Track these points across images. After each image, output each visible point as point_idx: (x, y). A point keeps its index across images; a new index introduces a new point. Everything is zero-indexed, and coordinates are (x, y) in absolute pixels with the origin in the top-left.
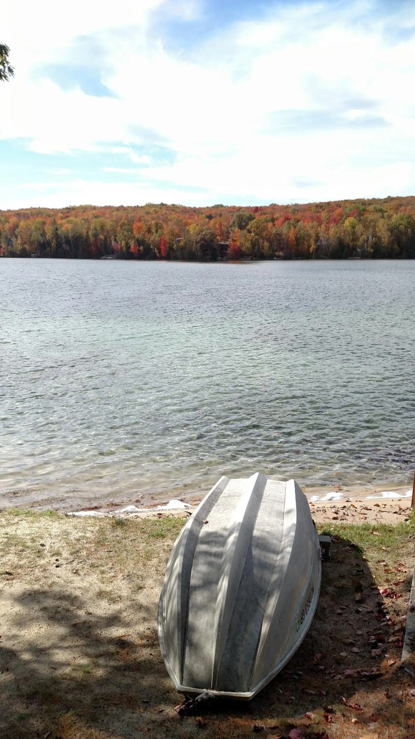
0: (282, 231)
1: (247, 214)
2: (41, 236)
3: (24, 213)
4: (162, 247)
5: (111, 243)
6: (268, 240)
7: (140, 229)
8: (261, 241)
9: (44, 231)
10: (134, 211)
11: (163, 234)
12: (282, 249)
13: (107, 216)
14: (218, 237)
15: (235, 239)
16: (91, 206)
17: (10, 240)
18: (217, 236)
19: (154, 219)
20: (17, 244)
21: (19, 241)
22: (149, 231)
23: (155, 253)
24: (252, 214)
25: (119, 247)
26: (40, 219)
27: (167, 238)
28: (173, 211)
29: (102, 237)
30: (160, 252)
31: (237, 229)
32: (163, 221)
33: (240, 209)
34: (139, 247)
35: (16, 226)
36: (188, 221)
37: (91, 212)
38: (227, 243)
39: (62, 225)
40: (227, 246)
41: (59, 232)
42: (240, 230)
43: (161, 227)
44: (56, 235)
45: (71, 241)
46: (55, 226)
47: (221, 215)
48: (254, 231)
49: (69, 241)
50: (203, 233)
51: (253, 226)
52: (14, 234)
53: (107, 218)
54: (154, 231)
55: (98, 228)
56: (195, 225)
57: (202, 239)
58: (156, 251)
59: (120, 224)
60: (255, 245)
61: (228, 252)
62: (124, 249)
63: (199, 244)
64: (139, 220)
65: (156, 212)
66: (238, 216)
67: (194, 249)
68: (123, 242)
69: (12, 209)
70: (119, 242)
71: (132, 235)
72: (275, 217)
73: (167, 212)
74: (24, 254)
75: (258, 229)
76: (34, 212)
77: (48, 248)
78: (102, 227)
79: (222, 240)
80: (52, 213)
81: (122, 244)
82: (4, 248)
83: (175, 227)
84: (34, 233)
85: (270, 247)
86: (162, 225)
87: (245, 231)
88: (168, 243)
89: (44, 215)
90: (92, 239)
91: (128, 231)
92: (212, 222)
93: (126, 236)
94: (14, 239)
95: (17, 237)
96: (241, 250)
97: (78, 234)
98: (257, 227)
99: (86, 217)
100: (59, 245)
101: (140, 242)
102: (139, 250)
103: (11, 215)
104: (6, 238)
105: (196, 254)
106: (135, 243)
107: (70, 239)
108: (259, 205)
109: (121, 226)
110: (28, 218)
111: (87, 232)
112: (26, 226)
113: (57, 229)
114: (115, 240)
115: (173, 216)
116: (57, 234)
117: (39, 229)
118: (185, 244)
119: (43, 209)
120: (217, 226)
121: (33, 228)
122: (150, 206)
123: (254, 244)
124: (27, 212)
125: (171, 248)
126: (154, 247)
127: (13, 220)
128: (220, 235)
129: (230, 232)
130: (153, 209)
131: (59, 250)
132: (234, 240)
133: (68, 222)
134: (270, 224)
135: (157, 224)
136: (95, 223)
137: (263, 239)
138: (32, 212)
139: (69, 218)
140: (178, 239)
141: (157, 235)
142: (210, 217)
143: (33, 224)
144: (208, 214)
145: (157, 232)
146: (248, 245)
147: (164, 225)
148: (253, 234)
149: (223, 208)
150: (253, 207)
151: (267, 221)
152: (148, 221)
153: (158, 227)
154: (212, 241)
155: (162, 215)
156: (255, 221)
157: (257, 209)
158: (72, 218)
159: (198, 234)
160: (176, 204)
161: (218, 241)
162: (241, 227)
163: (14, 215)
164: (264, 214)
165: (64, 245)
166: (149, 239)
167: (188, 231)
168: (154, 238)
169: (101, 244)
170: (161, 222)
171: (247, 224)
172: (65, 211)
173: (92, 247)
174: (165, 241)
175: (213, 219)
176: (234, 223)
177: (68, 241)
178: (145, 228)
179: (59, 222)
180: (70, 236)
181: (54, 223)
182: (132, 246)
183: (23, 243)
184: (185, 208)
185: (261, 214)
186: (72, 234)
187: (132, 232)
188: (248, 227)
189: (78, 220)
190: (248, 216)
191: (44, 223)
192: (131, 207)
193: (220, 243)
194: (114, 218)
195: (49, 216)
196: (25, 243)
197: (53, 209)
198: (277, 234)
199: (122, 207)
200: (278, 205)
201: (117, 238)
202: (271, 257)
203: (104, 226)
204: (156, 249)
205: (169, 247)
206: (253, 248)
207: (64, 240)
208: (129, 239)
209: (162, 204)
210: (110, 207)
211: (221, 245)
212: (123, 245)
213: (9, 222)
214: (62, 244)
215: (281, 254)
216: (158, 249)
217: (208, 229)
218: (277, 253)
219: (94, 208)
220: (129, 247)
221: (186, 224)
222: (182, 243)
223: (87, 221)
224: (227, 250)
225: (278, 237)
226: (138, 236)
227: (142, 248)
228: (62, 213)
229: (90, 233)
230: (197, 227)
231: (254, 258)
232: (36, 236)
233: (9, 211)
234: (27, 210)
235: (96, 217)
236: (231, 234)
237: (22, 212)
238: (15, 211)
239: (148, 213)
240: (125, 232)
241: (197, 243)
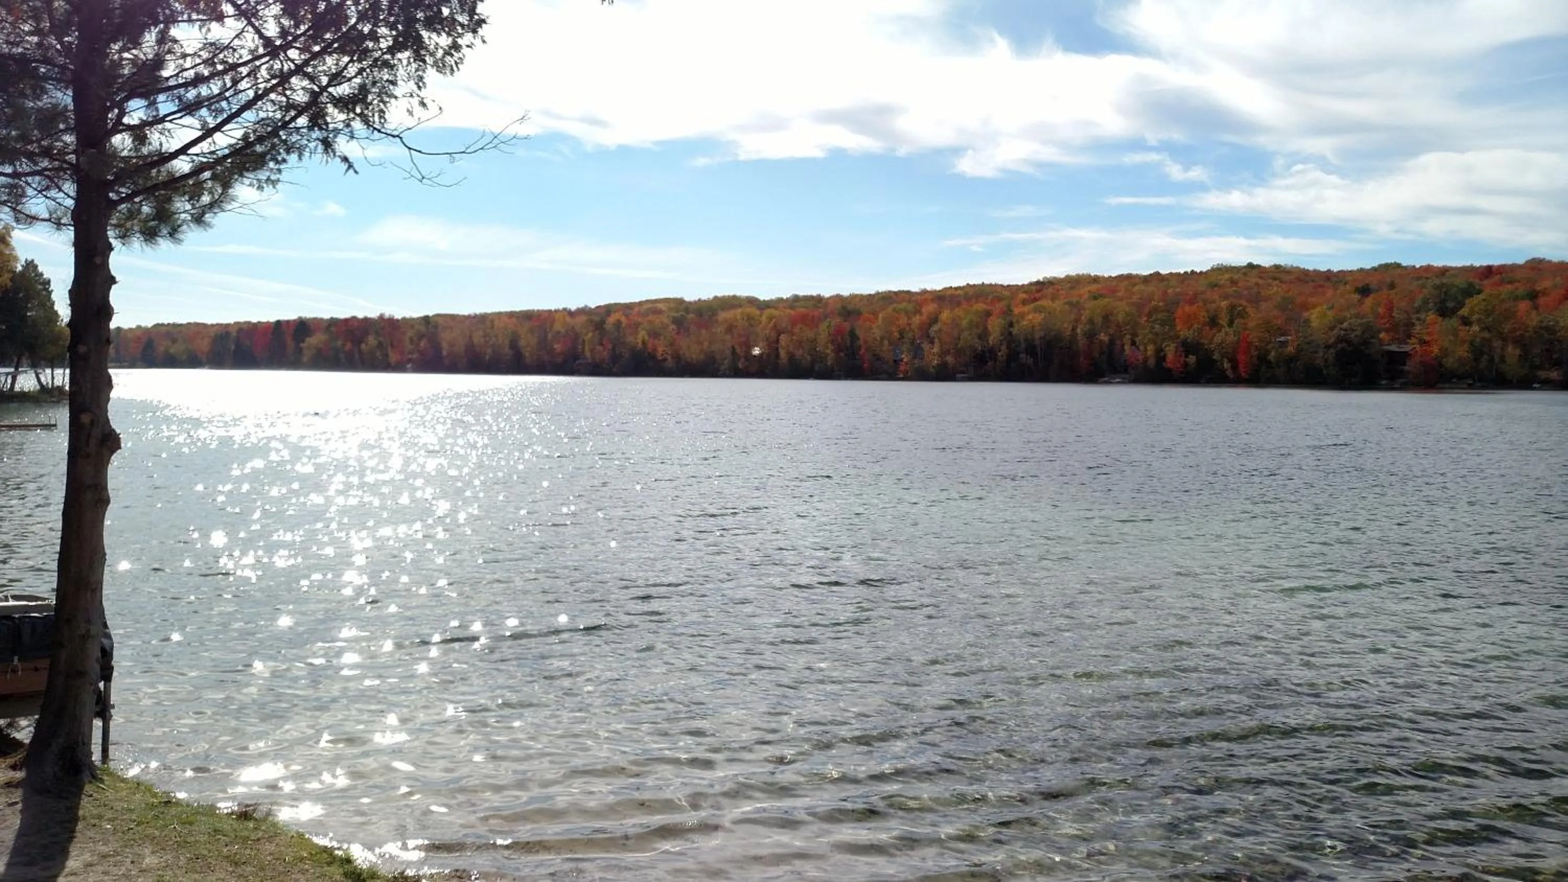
0: (1558, 322)
1: (1460, 282)
2: (980, 337)
3: (952, 296)
4: (1241, 357)
5: (1123, 350)
6: (1517, 342)
7: (1189, 320)
8: (1497, 343)
9: (986, 328)
10: (1182, 282)
11: (1245, 329)
12: (1557, 364)
13: (1120, 294)
14: (1382, 335)
15: (1427, 338)
16: (1089, 276)
17: (919, 347)
18: (1379, 332)
19: (1226, 297)
20: (932, 355)
21: (935, 350)
22: (1213, 322)
23: (1224, 371)
24: (1477, 281)
25: (1140, 357)
26: (980, 306)
27: (1254, 337)
28: (1275, 279)
29: (1104, 337)
30: (1235, 368)
31: (1431, 316)
32: (1249, 301)
33: (1444, 271)
34: (1186, 356)
35: (934, 320)
36: (1310, 299)
37: (1087, 289)
38: (1406, 348)
39: (1022, 316)
40: (1406, 355)
41: (1015, 331)
42: (1440, 319)
43: (1243, 314)
44: (1008, 336)
45: (1038, 349)
46: (1009, 318)
47: (1392, 286)
48: (1479, 320)
49: (1034, 347)
50: (1345, 325)
51: (1476, 309)
52: (928, 336)
53: (1121, 299)
54: (1224, 321)
55: (1099, 320)
56: (1325, 307)
57: (1340, 340)
58: (1226, 365)
59: (1146, 311)
60: (1482, 353)
61: (1406, 368)
62: (1152, 362)
63: (1332, 350)
64: (1191, 302)
65: (1233, 282)
66: (1437, 287)
67: (1319, 362)
68: (1150, 348)
69: (929, 289)
70: (1142, 348)
71: (1172, 334)
72: (1538, 288)
73: (1261, 281)
74: (944, 374)
75: (1488, 316)
76: (971, 293)
77: (990, 364)
78: (1106, 318)
79: (1392, 341)
80: (1007, 293)
81: (1146, 350)
82: (906, 364)
83: (1275, 312)
84: (966, 334)
85: (1524, 357)
86: (1245, 308)
87: (1454, 322)
88: (1257, 348)
89: (990, 298)
90: (1082, 342)
91: (1163, 324)
92: (1369, 301)
93: (1157, 334)
94: (926, 346)
95: (932, 342)
96: (1441, 365)
97: (1053, 333)
98: (1488, 313)
99: (1074, 300)
100: (1013, 356)
101: (1188, 347)
102: (1186, 365)
103: (926, 300)
104: (913, 342)
105: (1325, 372)
106: (1177, 348)
107: (1037, 342)
108: (1496, 262)
109: (1149, 315)
110: (959, 304)
111: (1074, 329)
112: (953, 320)
113: (1011, 325)
114: (1133, 343)
115: (1276, 290)
116: (1010, 333)
117: (977, 326)
118: (1299, 350)
119: (991, 285)
120: (1381, 310)
121: (965, 323)
122: (1220, 270)
123: (1478, 351)
124: (959, 292)
125: (1263, 358)
126: (1223, 357)
127: (931, 308)
128: (1387, 331)
129: (1413, 324)
130: (1227, 276)
131: (1013, 364)
132: (1424, 343)
133: (1036, 310)
134: (1523, 306)
135: (1232, 308)
136: (1092, 308)
137: (1504, 340)
138: (966, 293)
139: (1039, 303)
140: (1282, 339)
141: (1230, 331)
142: (1365, 291)
143: (965, 316)
144: (1360, 285)
145: (1231, 324)
146: (1462, 351)
147: (1249, 309)
148: (1476, 328)
149: (1399, 271)
150: (1481, 267)
151: (1516, 299)
152: (1214, 302)
153: (1235, 313)
154: (1366, 343)
155: (1248, 288)
156: (1481, 297)
157: (1489, 271)
158: (1044, 303)
159: (1332, 328)
160: (1282, 264)
161: (1381, 342)
162: (1444, 312)
163: (932, 300)
164: (1510, 282)
165: (1022, 356)
166: (1212, 339)
167: (1307, 321)
168: (1224, 337)
169: (1102, 353)
170: (1245, 303)
171: (1461, 305)
172: (1034, 288)
173: (1082, 359)
174: (1249, 344)
175: (1372, 296)
176: (1425, 302)
177: (1031, 349)
178: (1203, 316)
179: (1016, 311)
180: (1037, 336)
181: (1008, 312)
182: (1170, 356)
183: (943, 353)
184: (1306, 272)
185: (1502, 282)
186: (1042, 334)
187: (1173, 326)
188: (1464, 311)
189: (1058, 305)
190: (1464, 286)
191: (988, 314)
192: (1178, 274)
193: (1386, 348)
194: (1135, 299)
195: (999, 299)
196: (947, 352)
197: (1009, 286)
198: (1541, 328)
199: (1157, 274)
200: (1550, 262)
201: (1137, 340)
202: (1524, 383)
203: (1111, 314)
204: (1225, 360)
205: (1259, 358)
206: (1476, 360)
207: (1023, 346)
208: (1163, 340)
209: (1251, 266)
210: (1129, 277)
211: (1390, 353)
212: (1149, 353)
213: (920, 313)
214: (1018, 353)
215: (1554, 375)
216: (1230, 361)
217: (1357, 316)
218: (1543, 374)
219: (1096, 280)
220: (1164, 358)
221: (1305, 307)
222: (1290, 349)
223: (1076, 306)
224: (1404, 364)
225: (1546, 336)
226: (1185, 333)
227: (1192, 359)
228: (1026, 292)
229: (1079, 331)
230: (1330, 313)
231: (1479, 384)
232: (968, 338)
233: (924, 292)
234: (957, 289)
235: (1095, 298)
236: (1418, 328)
237: (949, 292)
238: (935, 291)
239: (1214, 286)
240: (1157, 326)
241: (1328, 347)
